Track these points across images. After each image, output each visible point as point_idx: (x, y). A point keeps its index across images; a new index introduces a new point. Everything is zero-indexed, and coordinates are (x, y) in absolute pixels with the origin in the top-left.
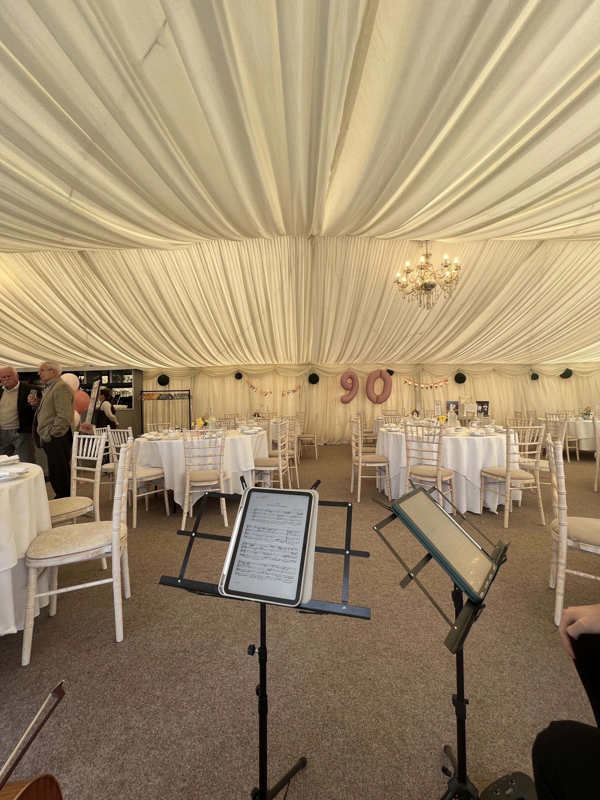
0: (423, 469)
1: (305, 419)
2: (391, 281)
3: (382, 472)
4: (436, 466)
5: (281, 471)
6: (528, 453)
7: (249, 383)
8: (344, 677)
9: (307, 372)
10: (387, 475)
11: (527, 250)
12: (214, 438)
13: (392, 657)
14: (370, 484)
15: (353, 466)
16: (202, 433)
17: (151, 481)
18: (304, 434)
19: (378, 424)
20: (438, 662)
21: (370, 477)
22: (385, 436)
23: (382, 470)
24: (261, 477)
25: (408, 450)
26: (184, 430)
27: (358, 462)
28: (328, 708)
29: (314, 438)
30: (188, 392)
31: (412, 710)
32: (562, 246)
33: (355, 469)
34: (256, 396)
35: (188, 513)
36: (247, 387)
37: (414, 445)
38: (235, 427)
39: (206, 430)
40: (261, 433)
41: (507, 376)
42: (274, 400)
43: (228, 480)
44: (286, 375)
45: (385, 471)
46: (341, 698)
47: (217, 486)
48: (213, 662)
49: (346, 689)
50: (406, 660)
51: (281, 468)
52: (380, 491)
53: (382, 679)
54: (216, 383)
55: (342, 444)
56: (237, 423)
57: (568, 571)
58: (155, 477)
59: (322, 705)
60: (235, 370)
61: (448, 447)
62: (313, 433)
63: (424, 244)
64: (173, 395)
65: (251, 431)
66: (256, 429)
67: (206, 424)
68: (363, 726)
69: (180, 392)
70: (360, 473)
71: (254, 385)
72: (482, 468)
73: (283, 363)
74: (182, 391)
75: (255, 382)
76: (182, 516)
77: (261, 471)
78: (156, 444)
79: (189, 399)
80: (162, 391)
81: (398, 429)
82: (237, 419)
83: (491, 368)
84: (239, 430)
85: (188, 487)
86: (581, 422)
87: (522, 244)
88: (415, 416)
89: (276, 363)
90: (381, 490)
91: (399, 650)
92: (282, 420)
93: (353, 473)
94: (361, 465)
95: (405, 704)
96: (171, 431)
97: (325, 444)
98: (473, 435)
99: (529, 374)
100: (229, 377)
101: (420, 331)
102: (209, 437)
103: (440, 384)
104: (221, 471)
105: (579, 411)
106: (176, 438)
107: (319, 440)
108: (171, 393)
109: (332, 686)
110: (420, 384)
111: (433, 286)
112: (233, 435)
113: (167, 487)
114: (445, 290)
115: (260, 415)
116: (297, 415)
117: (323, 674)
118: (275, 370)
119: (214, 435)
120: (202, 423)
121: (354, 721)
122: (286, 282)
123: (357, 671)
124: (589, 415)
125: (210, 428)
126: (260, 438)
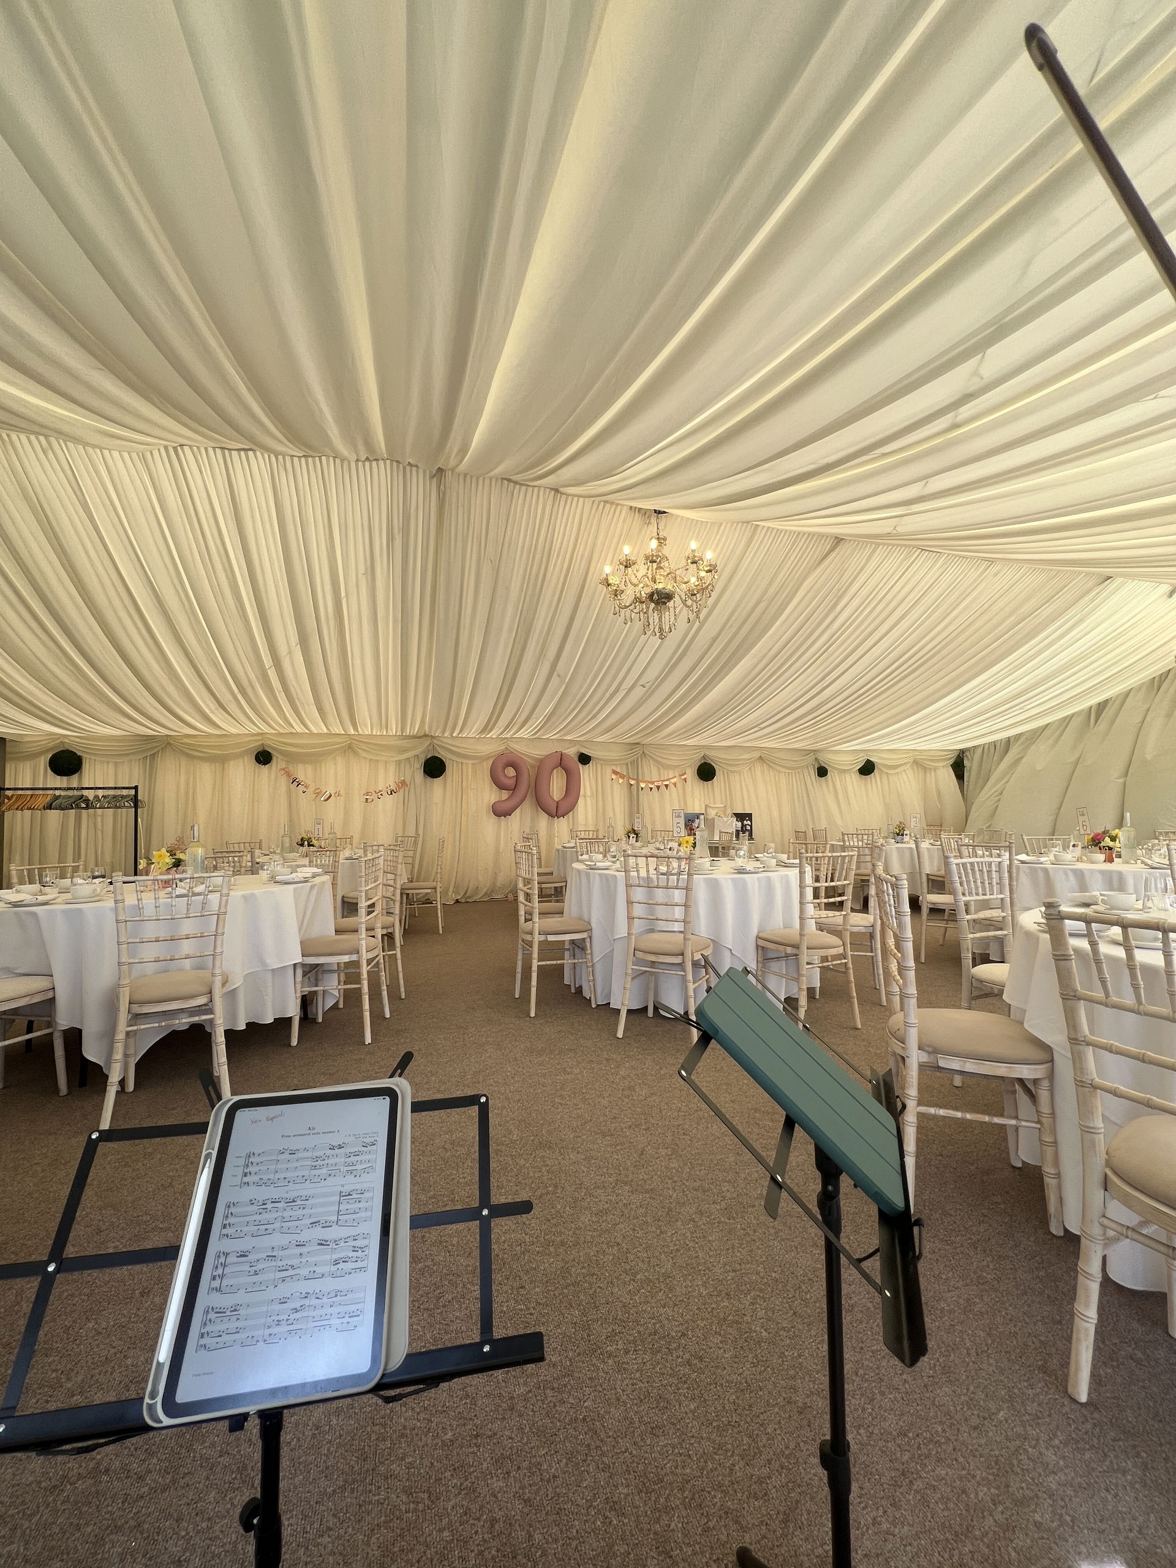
0: (656, 940)
1: (415, 851)
2: (593, 579)
3: (577, 950)
4: (681, 932)
5: (364, 963)
6: (826, 901)
7: (289, 775)
8: (528, 1429)
9: (421, 751)
10: (589, 957)
11: (817, 552)
12: (199, 894)
13: (627, 1352)
14: (552, 976)
15: (520, 941)
16: (167, 883)
17: (15, 1011)
18: (412, 882)
19: (565, 856)
20: (717, 1339)
21: (555, 962)
22: (584, 880)
23: (579, 947)
24: (317, 980)
25: (630, 903)
26: (119, 877)
27: (531, 934)
28: (493, 1526)
29: (435, 888)
30: (133, 792)
31: (679, 1471)
32: (867, 552)
33: (524, 949)
34: (305, 802)
35: (122, 1083)
36: (283, 782)
37: (639, 894)
38: (255, 868)
39: (177, 876)
40: (317, 880)
41: (781, 769)
42: (347, 812)
43: (233, 993)
44: (372, 757)
45: (583, 949)
46: (523, 1488)
47: (207, 1009)
48: (182, 1482)
49: (534, 1460)
50: (655, 1352)
51: (365, 956)
52: (573, 991)
53: (609, 1413)
54: (206, 773)
55: (493, 901)
56: (258, 860)
57: (923, 1109)
58: (27, 999)
59: (478, 1519)
60: (255, 745)
61: (701, 893)
62: (432, 878)
63: (653, 520)
64: (91, 798)
65: (294, 875)
66: (308, 871)
67: (178, 863)
68: (576, 1547)
69: (111, 792)
70: (535, 955)
71: (301, 777)
72: (759, 932)
73: (368, 732)
74: (115, 788)
75: (303, 772)
76: (103, 1090)
77: (317, 965)
78: (34, 914)
79: (136, 807)
80: (60, 789)
81: (607, 864)
82: (257, 852)
83: (756, 754)
84: (264, 875)
85: (123, 1017)
86: (892, 846)
87: (811, 540)
88: (632, 840)
89: (353, 732)
90: (576, 988)
91: (638, 1332)
92: (365, 851)
93: (520, 957)
94: (537, 938)
95: (663, 1460)
96: (80, 881)
97: (457, 901)
98: (741, 871)
99: (814, 766)
100: (241, 760)
101: (641, 682)
102: (184, 892)
103: (673, 781)
104: (218, 971)
105: (888, 829)
106: (95, 898)
107: (445, 893)
108: (85, 793)
109: (498, 1462)
110: (638, 781)
111: (669, 597)
112: (245, 887)
113: (64, 1021)
114: (688, 607)
115: (314, 842)
116: (396, 841)
117: (477, 1436)
118: (350, 747)
119: (200, 888)
120: (169, 860)
121: (556, 1541)
122: (382, 561)
123: (555, 1406)
124: (903, 835)
125: (189, 872)
126: (315, 891)
